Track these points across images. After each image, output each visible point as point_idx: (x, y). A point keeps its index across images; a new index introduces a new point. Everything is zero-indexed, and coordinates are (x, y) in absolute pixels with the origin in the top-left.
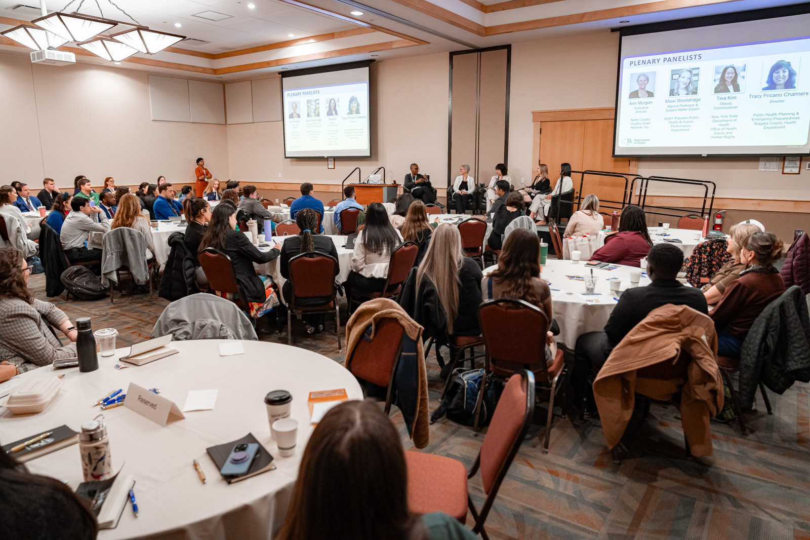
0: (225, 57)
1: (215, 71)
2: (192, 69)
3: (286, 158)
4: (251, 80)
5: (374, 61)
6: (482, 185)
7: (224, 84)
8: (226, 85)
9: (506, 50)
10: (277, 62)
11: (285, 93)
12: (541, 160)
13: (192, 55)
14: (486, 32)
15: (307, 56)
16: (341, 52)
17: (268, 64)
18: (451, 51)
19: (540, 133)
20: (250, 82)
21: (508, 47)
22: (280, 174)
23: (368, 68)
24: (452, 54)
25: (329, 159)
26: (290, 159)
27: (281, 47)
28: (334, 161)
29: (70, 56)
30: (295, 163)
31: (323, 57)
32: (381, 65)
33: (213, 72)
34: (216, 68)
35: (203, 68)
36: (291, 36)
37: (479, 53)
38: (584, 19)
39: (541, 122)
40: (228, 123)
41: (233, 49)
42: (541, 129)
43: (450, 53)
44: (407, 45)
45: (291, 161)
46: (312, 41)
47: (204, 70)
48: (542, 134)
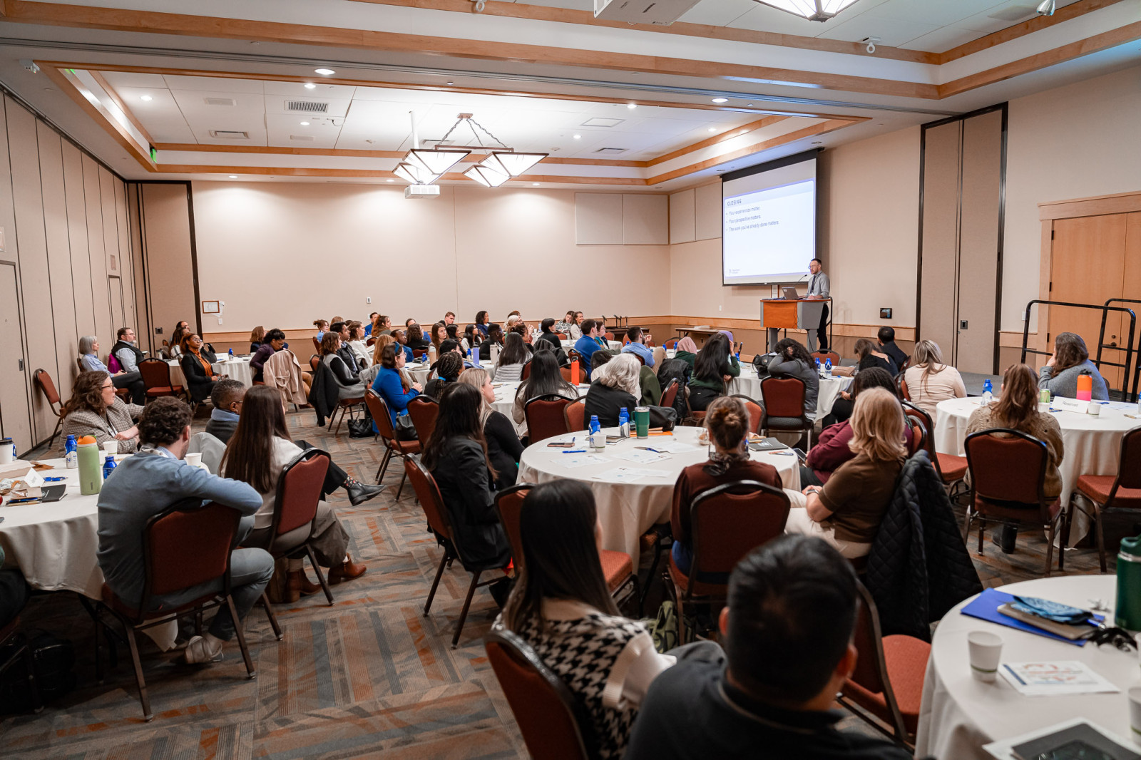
0: (657, 163)
1: (647, 181)
2: (617, 181)
3: (724, 285)
4: (694, 187)
5: (823, 148)
6: (964, 323)
7: (668, 195)
8: (671, 196)
9: (999, 112)
10: (704, 165)
11: (726, 202)
12: (1053, 282)
13: (618, 165)
14: (939, 93)
15: (733, 153)
16: (768, 145)
17: (695, 168)
18: (923, 123)
19: (1053, 238)
20: (693, 190)
21: (1004, 107)
22: (720, 306)
23: (815, 159)
24: (924, 127)
25: (773, 286)
26: (731, 287)
27: (708, 145)
28: (779, 289)
29: (435, 189)
30: (737, 291)
31: (750, 153)
32: (834, 153)
33: (644, 183)
34: (648, 177)
35: (632, 179)
36: (713, 131)
37: (961, 121)
38: (1083, 51)
39: (1053, 220)
40: (672, 243)
41: (659, 153)
42: (1053, 232)
43: (922, 126)
44: (841, 125)
45: (733, 289)
46: (744, 131)
47: (633, 181)
48: (1054, 241)
